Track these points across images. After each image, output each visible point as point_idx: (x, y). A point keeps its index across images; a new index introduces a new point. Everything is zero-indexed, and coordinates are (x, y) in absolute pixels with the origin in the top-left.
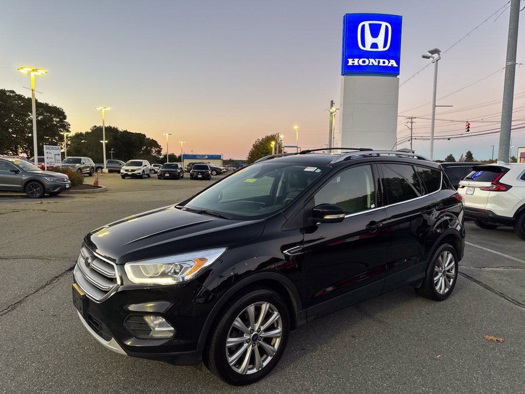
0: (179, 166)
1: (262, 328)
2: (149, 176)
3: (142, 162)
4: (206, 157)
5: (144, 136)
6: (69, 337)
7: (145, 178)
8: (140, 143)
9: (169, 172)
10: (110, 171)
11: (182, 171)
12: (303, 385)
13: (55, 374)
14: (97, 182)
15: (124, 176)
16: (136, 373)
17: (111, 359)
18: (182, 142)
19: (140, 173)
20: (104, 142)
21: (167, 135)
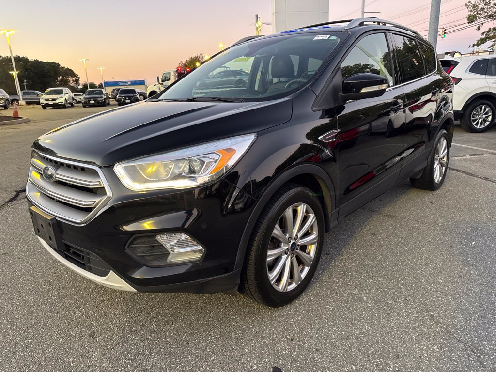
0: (104, 92)
1: (300, 235)
2: (72, 105)
3: (62, 90)
4: (129, 83)
5: (58, 65)
6: (34, 276)
7: (69, 107)
8: (54, 72)
9: (95, 99)
10: (28, 103)
11: (108, 98)
12: (353, 295)
13: (28, 328)
14: (16, 113)
15: (45, 107)
16: (140, 310)
17: (100, 297)
18: (101, 68)
19: (62, 102)
20: (15, 73)
21: (84, 60)
